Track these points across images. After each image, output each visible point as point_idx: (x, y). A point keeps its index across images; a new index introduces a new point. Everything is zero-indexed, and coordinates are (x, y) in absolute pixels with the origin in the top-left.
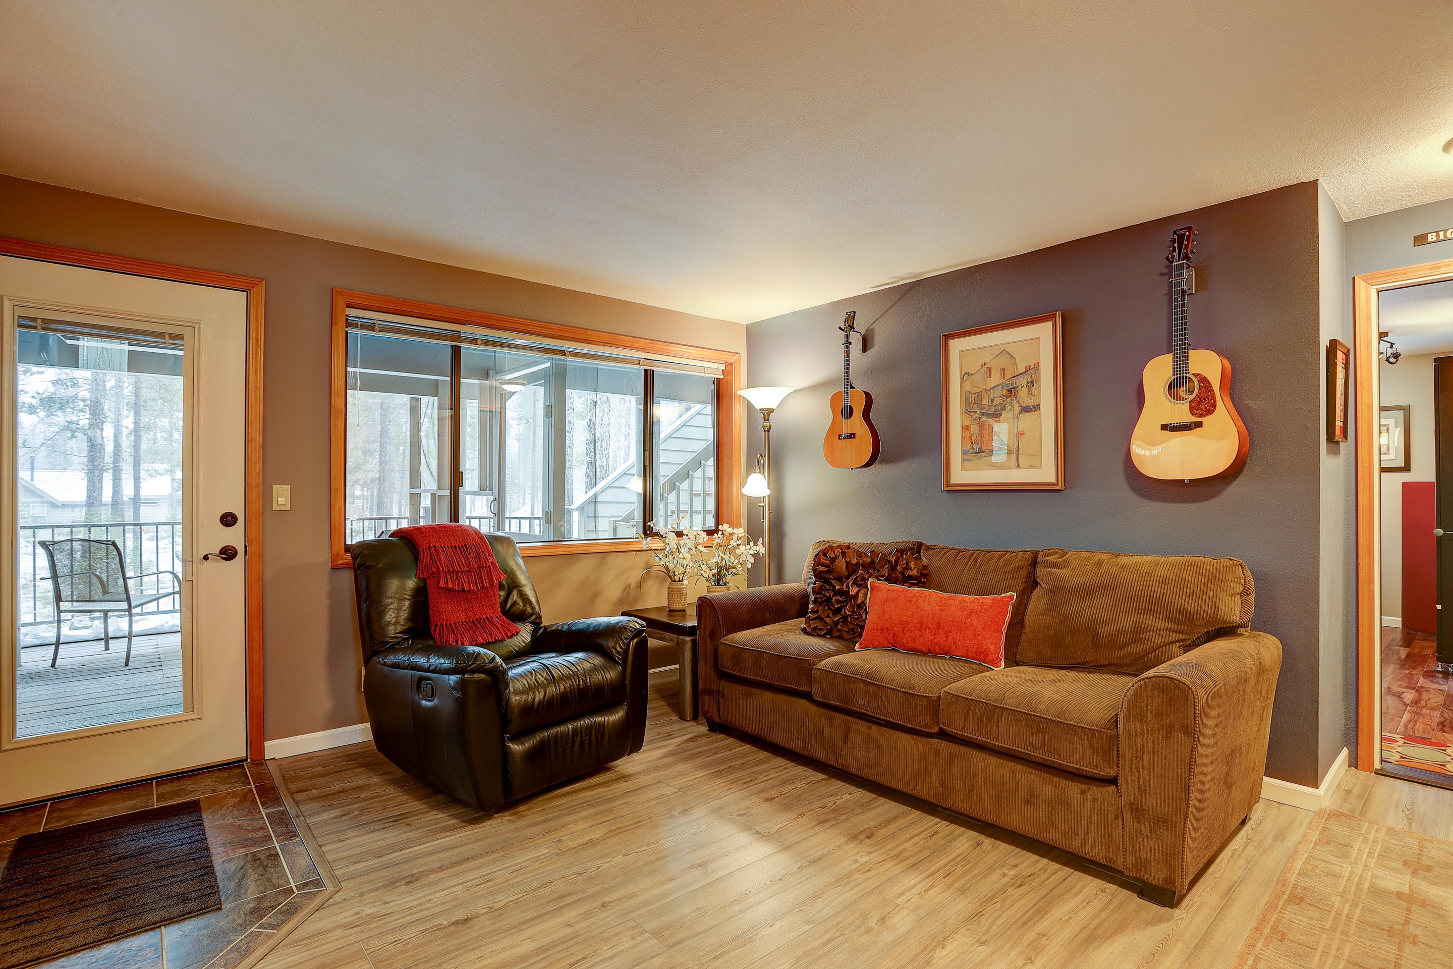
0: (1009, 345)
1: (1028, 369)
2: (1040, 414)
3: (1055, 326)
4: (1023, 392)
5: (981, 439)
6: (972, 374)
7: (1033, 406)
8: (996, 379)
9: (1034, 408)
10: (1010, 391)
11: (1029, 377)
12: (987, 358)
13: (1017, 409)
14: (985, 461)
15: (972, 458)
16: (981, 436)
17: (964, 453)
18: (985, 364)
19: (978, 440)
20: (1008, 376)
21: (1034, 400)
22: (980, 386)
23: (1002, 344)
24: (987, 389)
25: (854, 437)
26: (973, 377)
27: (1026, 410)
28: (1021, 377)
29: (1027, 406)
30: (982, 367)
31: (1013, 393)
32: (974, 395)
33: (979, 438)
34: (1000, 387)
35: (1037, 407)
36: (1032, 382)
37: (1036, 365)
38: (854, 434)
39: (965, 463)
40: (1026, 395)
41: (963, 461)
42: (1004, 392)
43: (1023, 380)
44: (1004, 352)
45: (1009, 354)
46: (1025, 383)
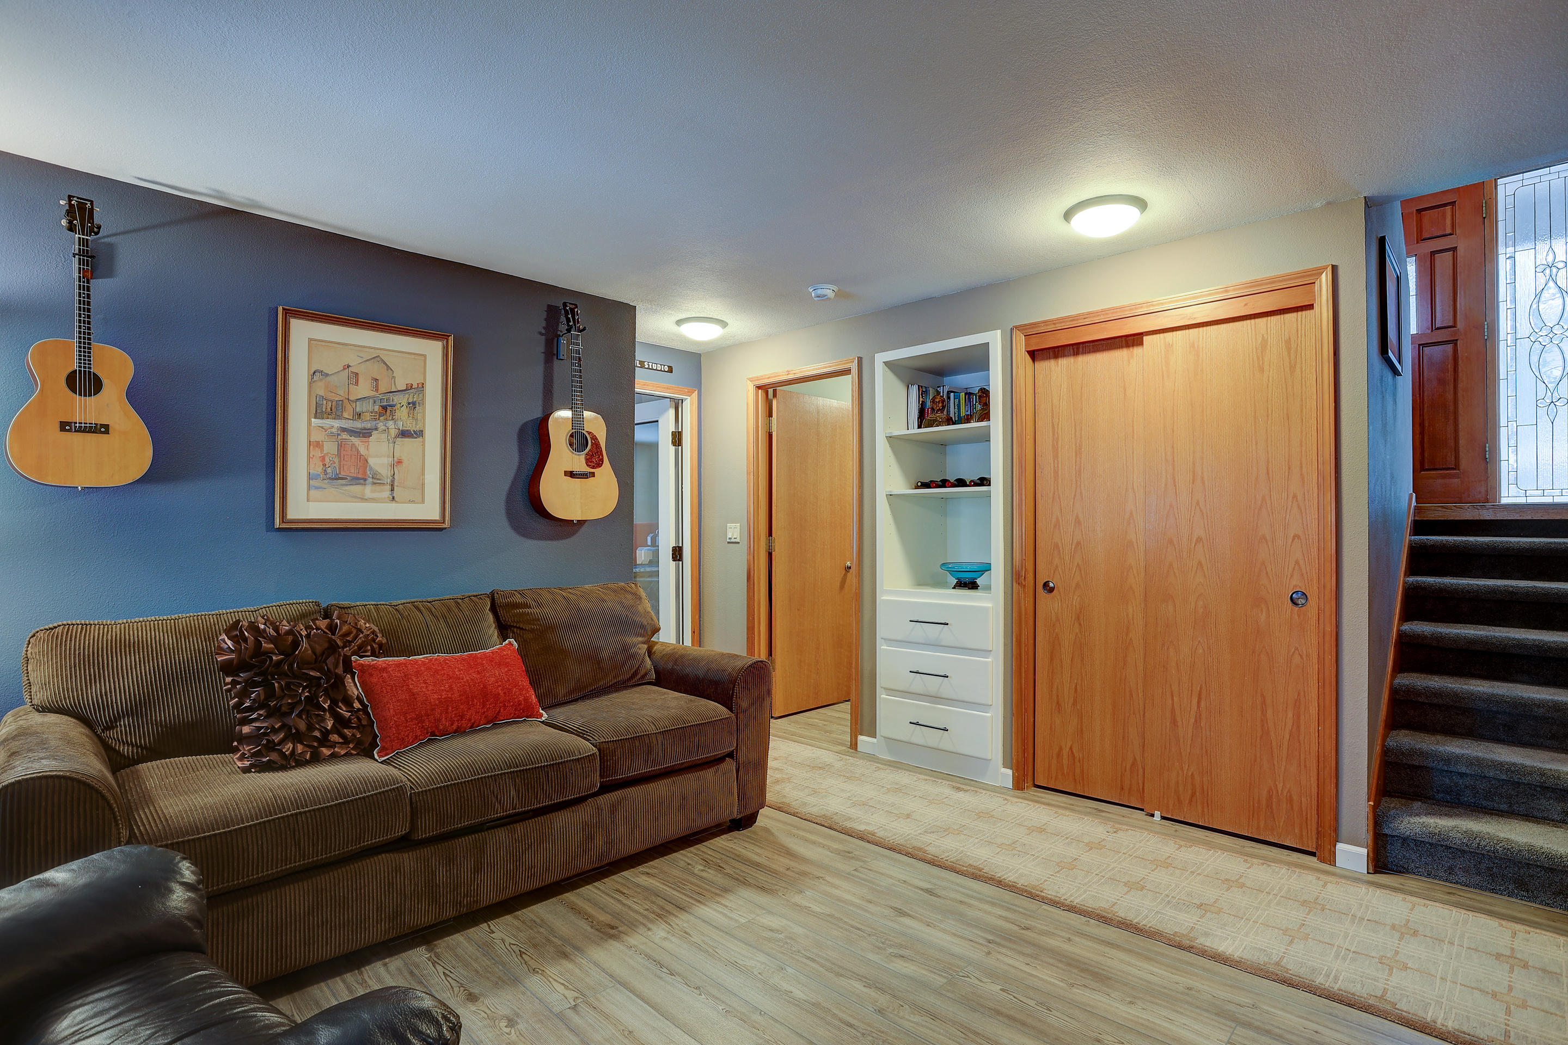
0: (385, 352)
1: (409, 387)
2: (424, 443)
3: (445, 349)
4: (402, 413)
5: (340, 462)
6: (327, 375)
7: (414, 431)
8: (363, 389)
9: (416, 434)
10: (385, 408)
11: (411, 397)
12: (353, 359)
13: (393, 432)
14: (345, 490)
15: (324, 486)
16: (340, 457)
17: (310, 477)
18: (349, 366)
19: (335, 463)
20: (383, 389)
21: (416, 424)
22: (341, 393)
23: (375, 348)
24: (351, 398)
25: (107, 432)
26: (329, 379)
27: (404, 434)
28: (401, 395)
29: (407, 430)
30: (344, 369)
31: (388, 411)
32: (330, 404)
33: (336, 460)
34: (371, 401)
35: (420, 434)
36: (414, 403)
37: (420, 386)
38: (107, 427)
39: (312, 492)
40: (407, 416)
41: (309, 488)
42: (377, 408)
43: (401, 400)
44: (379, 359)
45: (385, 363)
46: (404, 403)
